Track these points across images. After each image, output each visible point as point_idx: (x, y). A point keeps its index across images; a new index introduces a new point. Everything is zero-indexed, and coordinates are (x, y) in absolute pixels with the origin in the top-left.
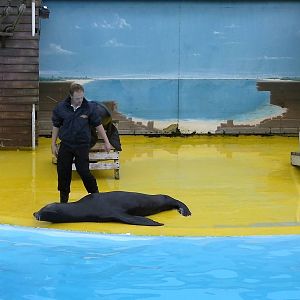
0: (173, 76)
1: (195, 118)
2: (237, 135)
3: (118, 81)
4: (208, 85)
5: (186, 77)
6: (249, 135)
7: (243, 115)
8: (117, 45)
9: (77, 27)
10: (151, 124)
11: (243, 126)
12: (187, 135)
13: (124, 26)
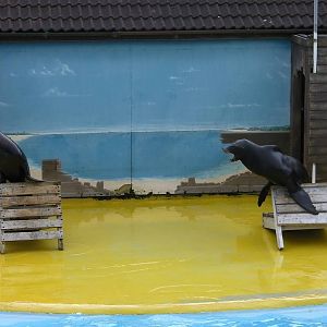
0: (125, 129)
1: (151, 176)
2: (200, 195)
3: (61, 136)
4: (164, 138)
5: (140, 129)
6: (213, 194)
7: (206, 172)
8: (59, 94)
9: (12, 75)
10: (100, 185)
11: (206, 184)
12: (143, 197)
13: (66, 72)
